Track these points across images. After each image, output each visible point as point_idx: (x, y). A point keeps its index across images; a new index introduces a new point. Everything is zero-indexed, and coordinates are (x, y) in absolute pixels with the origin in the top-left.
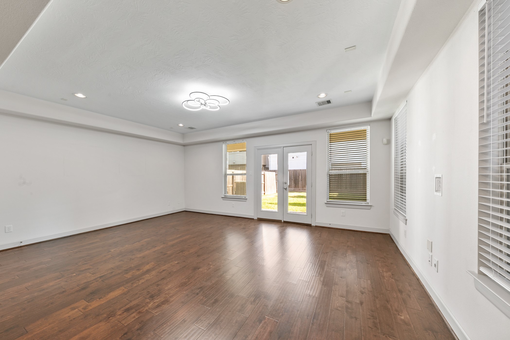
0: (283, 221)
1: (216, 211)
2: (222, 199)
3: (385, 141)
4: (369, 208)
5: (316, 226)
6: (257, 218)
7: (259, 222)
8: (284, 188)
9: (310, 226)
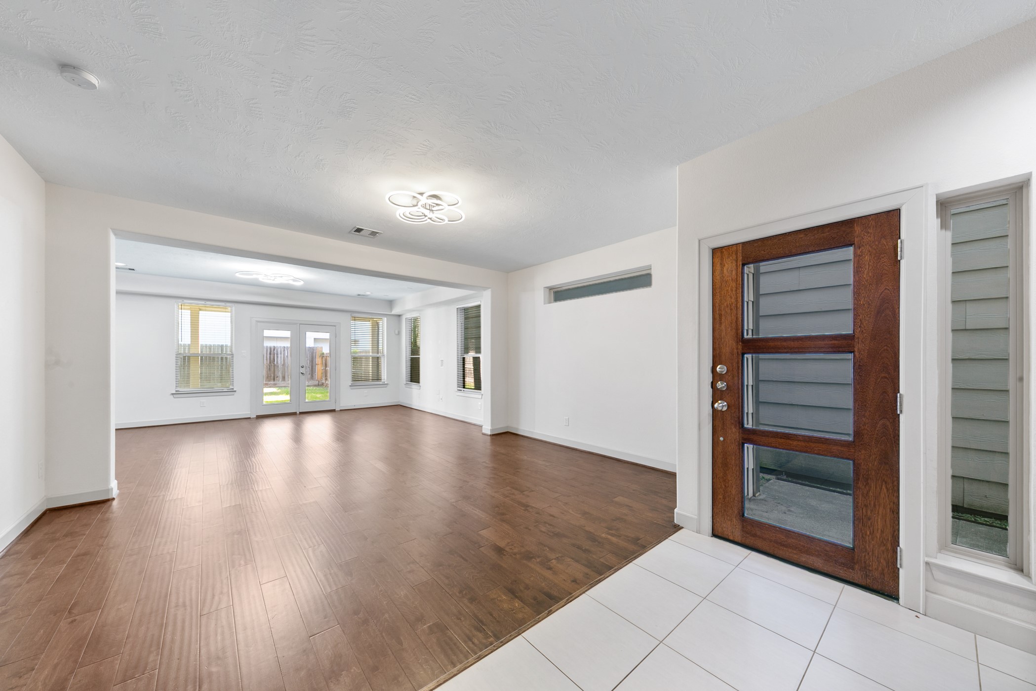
1: (154, 420)
2: (172, 396)
3: (397, 332)
4: (385, 386)
5: (341, 410)
6: (257, 416)
7: (260, 420)
8: (301, 373)
9: (333, 411)
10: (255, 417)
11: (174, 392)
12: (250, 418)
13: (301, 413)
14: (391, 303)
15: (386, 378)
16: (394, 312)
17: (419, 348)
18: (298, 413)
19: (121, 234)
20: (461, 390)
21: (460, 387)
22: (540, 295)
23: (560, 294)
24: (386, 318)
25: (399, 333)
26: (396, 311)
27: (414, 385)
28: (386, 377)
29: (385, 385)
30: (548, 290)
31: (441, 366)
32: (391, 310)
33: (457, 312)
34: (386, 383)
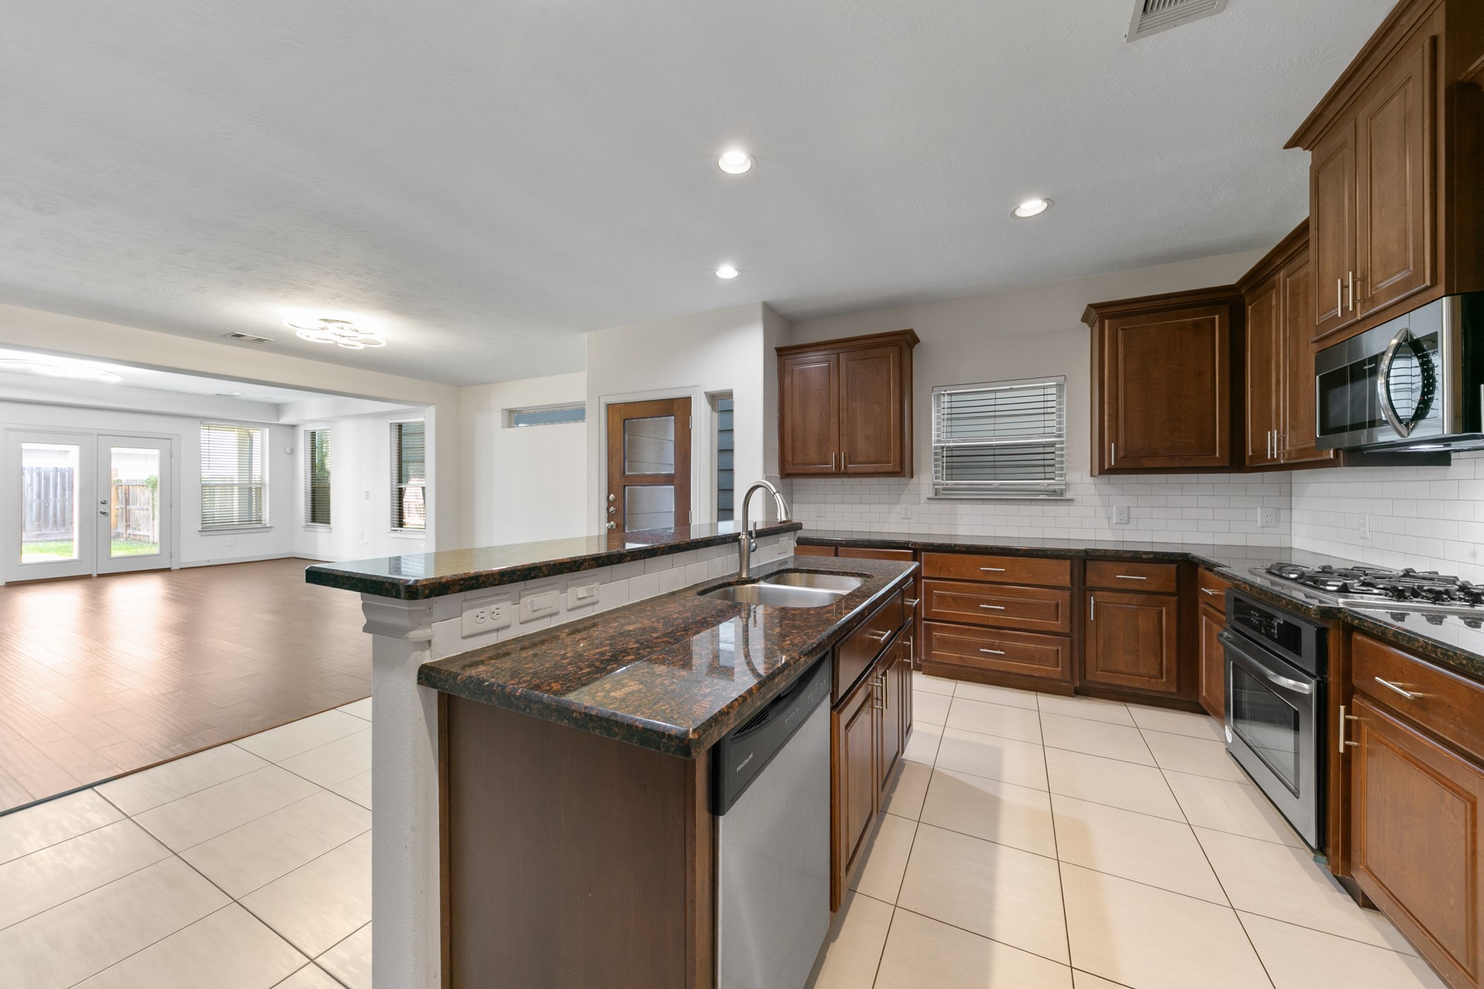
5: (181, 569)
6: (7, 583)
7: (14, 588)
8: (101, 513)
9: (168, 570)
13: (100, 576)
14: (277, 408)
15: (268, 519)
16: (282, 421)
17: (329, 473)
18: (95, 575)
20: (397, 530)
21: (394, 527)
22: (497, 418)
23: (515, 417)
24: (267, 430)
25: (293, 452)
26: (285, 420)
27: (320, 528)
28: (268, 516)
29: (268, 529)
30: (507, 412)
31: (366, 499)
32: (278, 417)
33: (391, 429)
34: (268, 525)
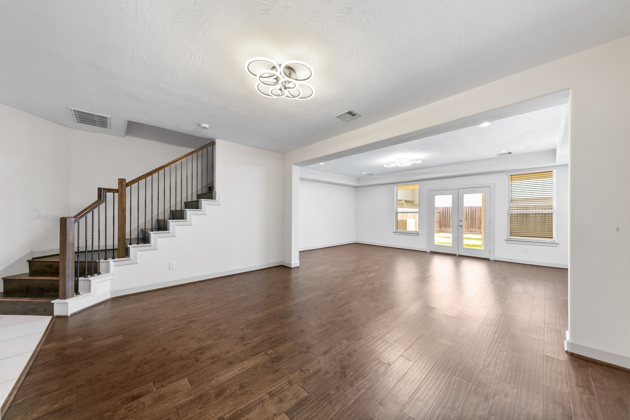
0: (457, 255)
2: (393, 233)
4: (556, 245)
5: (495, 260)
6: (430, 251)
7: (432, 255)
8: (460, 226)
9: (487, 260)
10: (429, 252)
11: (395, 231)
12: (426, 252)
13: (460, 256)
14: (555, 153)
15: (556, 236)
19: (298, 164)
24: (555, 171)
34: (556, 241)
